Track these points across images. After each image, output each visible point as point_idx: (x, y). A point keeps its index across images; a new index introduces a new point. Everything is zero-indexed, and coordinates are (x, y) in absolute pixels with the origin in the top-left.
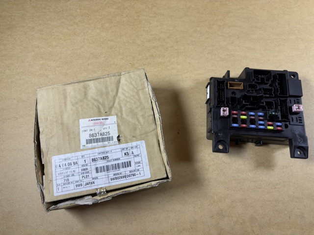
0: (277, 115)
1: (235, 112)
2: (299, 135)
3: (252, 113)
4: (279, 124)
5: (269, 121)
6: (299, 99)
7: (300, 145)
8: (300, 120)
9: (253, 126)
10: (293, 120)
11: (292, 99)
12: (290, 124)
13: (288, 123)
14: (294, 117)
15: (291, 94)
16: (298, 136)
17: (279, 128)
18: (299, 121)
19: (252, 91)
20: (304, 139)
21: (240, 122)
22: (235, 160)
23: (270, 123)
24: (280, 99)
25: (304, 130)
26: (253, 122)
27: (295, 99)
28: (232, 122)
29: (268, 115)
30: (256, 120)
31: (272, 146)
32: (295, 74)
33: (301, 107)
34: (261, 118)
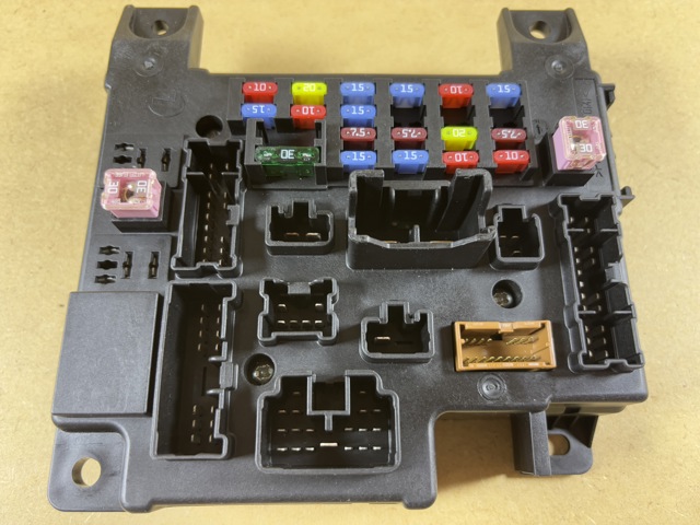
3: (411, 157)
21: (482, 114)
33: (111, 188)
34: (358, 131)
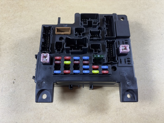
0: (102, 58)
1: (58, 58)
2: (128, 77)
3: (76, 58)
4: (105, 67)
5: (94, 64)
6: (127, 39)
7: (129, 88)
8: (129, 61)
9: (76, 71)
10: (121, 62)
11: (121, 40)
12: (118, 66)
13: (116, 65)
14: (123, 58)
15: (118, 35)
16: (126, 79)
17: (105, 72)
18: (127, 62)
19: (80, 35)
20: (133, 81)
21: (62, 68)
22: (68, 106)
23: (96, 67)
24: (107, 41)
25: (132, 71)
26: (76, 67)
27: (124, 40)
28: (53, 69)
29: (93, 58)
30: (81, 65)
31: (107, 88)
32: (124, 17)
33: (128, 48)
34: (86, 62)
